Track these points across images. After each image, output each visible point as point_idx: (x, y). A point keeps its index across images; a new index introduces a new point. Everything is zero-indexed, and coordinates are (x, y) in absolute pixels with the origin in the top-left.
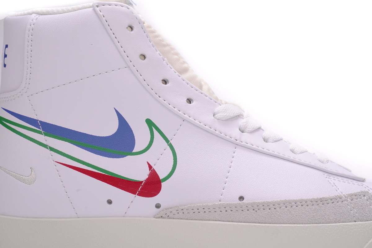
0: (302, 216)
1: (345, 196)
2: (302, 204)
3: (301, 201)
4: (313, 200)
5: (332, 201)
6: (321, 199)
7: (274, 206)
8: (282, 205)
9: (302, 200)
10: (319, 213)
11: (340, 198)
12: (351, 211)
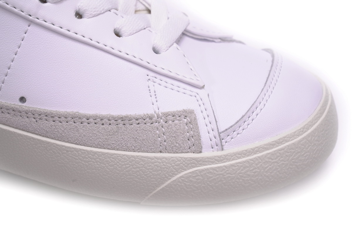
0: (91, 137)
1: (158, 116)
2: (96, 121)
3: (95, 118)
4: (110, 118)
5: (137, 122)
6: (122, 118)
7: (60, 119)
8: (69, 119)
9: (97, 116)
10: (115, 137)
11: (151, 118)
12: (159, 137)
